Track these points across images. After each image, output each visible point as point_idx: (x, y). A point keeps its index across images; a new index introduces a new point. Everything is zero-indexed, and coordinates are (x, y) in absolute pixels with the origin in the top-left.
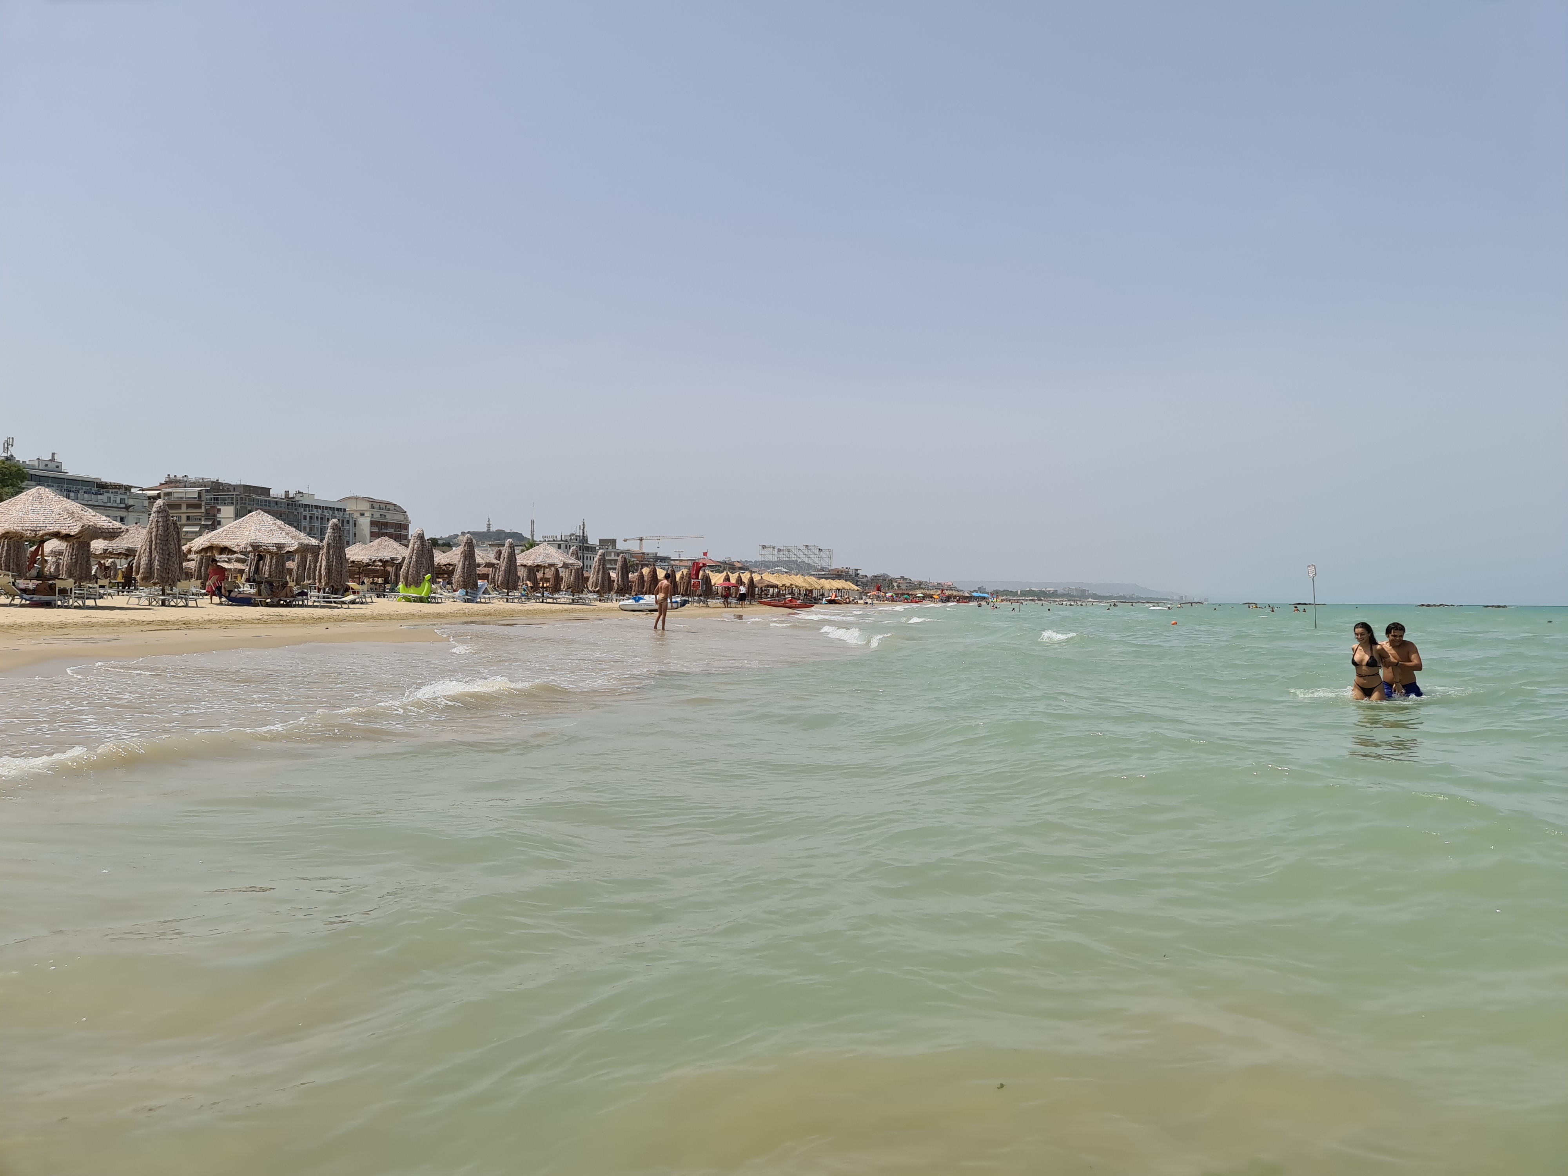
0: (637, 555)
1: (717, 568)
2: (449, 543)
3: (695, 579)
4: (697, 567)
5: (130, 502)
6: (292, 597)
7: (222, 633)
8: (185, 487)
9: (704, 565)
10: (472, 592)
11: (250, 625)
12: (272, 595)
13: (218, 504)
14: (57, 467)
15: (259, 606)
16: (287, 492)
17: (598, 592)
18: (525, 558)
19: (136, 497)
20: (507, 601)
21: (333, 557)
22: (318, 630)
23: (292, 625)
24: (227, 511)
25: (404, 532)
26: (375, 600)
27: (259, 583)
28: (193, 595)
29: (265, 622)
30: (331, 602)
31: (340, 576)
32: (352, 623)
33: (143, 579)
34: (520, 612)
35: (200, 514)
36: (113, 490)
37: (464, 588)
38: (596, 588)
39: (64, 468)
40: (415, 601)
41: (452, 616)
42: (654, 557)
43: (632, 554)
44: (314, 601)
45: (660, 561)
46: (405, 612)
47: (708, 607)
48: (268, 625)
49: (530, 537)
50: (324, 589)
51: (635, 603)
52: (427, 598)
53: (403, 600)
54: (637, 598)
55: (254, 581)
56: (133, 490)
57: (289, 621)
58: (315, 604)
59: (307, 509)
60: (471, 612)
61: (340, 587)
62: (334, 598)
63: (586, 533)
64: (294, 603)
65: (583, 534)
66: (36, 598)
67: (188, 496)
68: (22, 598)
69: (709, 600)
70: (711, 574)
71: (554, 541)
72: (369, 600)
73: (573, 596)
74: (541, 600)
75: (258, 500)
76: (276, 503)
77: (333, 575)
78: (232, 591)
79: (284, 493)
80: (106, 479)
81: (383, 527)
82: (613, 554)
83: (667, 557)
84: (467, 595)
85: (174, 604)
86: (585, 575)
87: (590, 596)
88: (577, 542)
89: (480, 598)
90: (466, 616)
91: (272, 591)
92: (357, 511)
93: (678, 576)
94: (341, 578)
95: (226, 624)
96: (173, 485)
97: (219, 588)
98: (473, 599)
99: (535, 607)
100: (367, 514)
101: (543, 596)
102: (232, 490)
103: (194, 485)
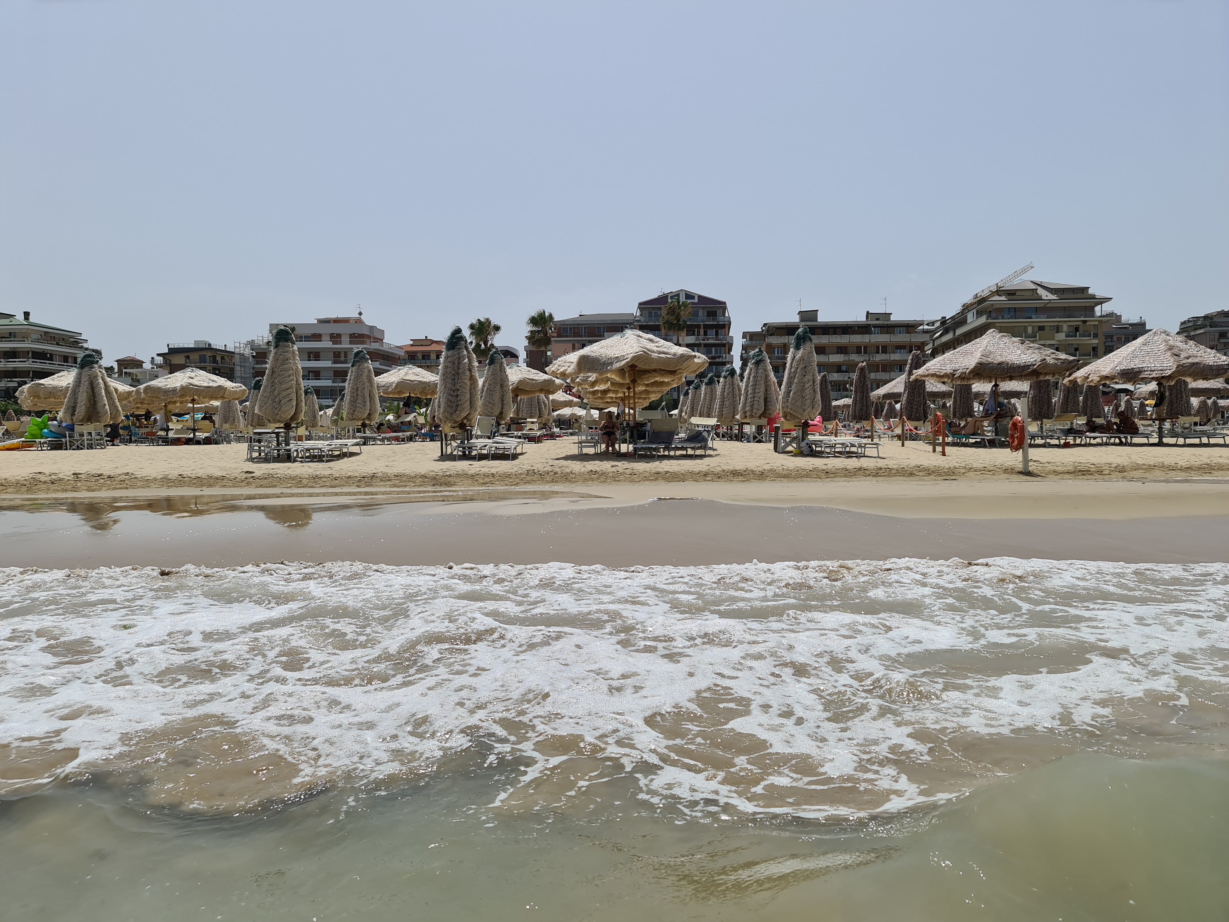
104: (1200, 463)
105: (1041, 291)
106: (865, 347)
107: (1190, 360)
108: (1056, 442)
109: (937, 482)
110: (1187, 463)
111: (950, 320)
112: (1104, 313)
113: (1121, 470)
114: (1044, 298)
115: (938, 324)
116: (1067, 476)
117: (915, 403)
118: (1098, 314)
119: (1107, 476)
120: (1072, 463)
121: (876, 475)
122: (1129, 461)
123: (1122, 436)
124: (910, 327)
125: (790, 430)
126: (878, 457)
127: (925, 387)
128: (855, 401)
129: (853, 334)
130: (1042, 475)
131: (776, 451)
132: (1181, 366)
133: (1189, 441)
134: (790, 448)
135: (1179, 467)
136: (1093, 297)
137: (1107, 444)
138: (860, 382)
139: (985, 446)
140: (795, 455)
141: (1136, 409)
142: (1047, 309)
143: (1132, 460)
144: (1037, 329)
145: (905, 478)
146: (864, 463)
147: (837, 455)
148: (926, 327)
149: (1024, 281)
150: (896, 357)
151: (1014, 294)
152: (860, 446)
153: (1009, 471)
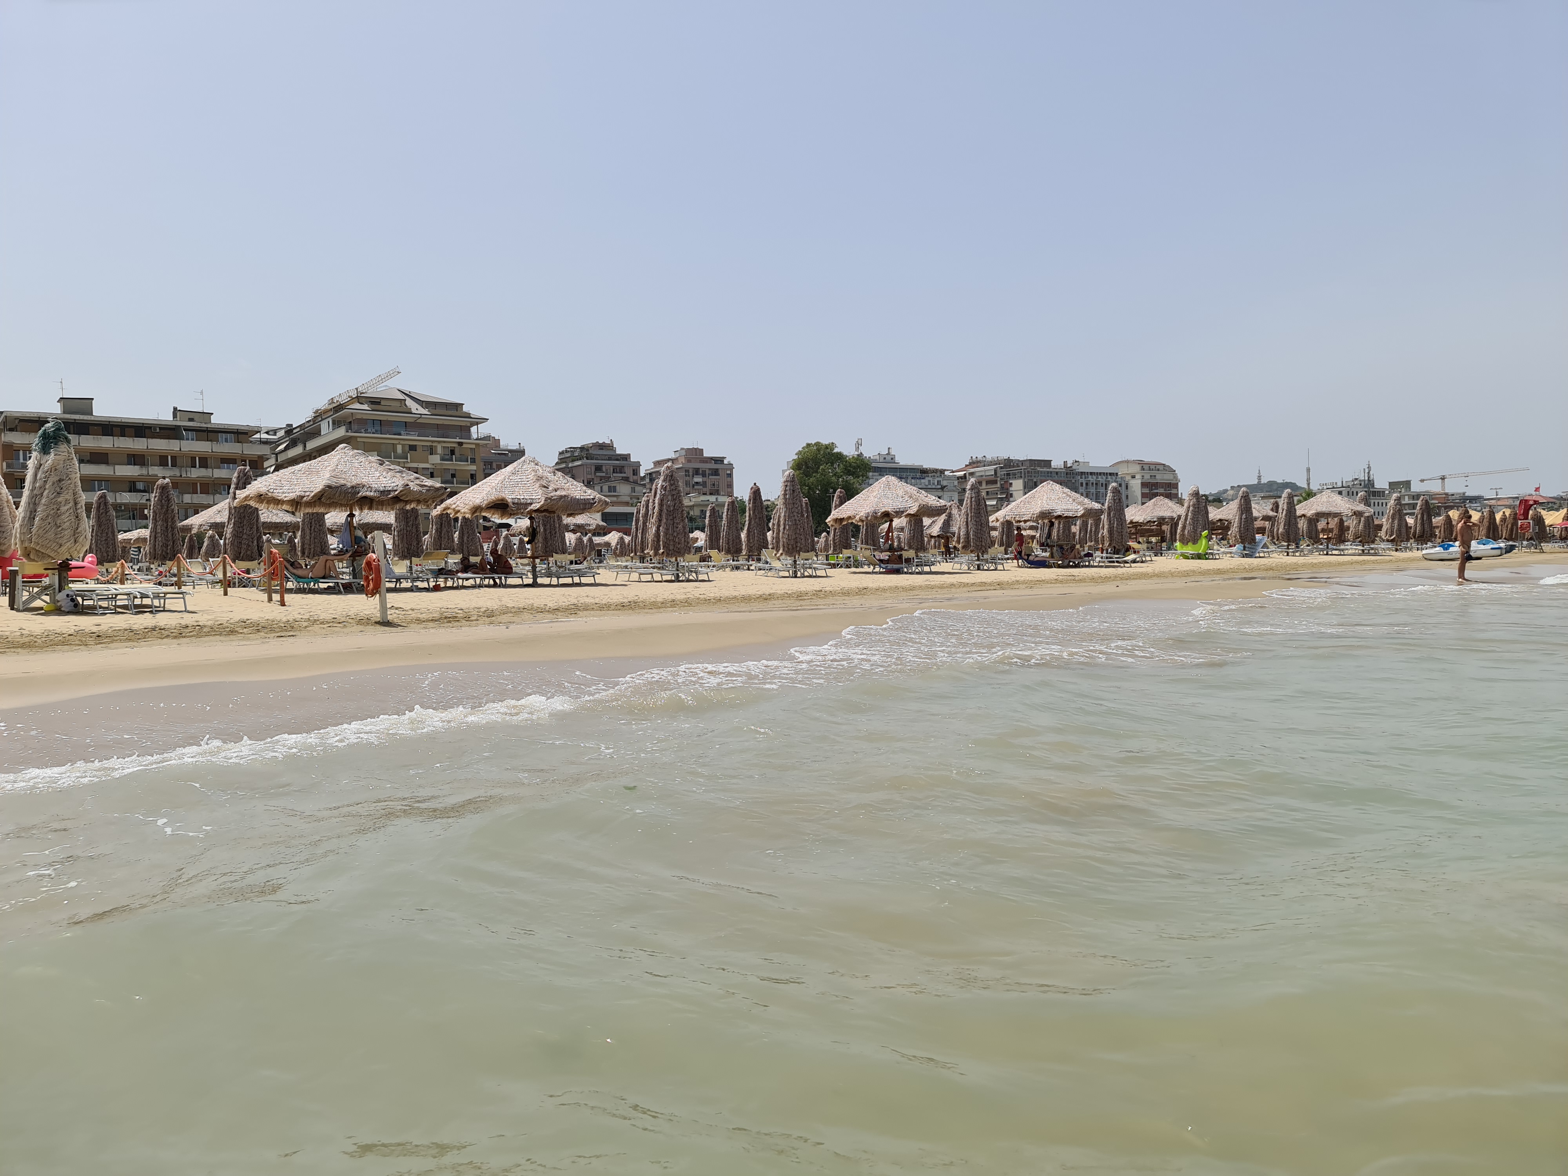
0: (1437, 496)
1: (1550, 505)
2: (1219, 499)
3: (1523, 520)
4: (1526, 505)
5: (944, 483)
6: (1080, 558)
7: (1028, 592)
8: (984, 466)
9: (1536, 502)
10: (1250, 546)
11: (1049, 585)
12: (1063, 557)
13: (1010, 478)
14: (892, 459)
15: (1052, 567)
16: (1065, 462)
17: (1392, 541)
18: (1305, 509)
19: (949, 478)
20: (1288, 555)
21: (1114, 520)
22: (1109, 588)
23: (1084, 584)
24: (1017, 485)
25: (1174, 491)
26: (1154, 558)
27: (1052, 547)
28: (999, 559)
29: (1061, 582)
30: (1113, 562)
31: (1121, 537)
32: (1138, 581)
33: (963, 547)
34: (1304, 565)
35: (996, 489)
36: (932, 474)
37: (1242, 543)
38: (1391, 537)
39: (897, 460)
40: (1192, 558)
41: (1233, 572)
42: (1461, 498)
43: (1432, 496)
44: (1099, 562)
45: (1469, 502)
46: (1185, 569)
47: (1543, 552)
48: (1064, 585)
49: (1306, 486)
50: (1107, 550)
51: (1443, 551)
52: (1205, 555)
53: (1181, 558)
54: (1446, 546)
55: (1047, 545)
56: (946, 473)
57: (1080, 581)
58: (1101, 564)
59: (1084, 476)
60: (1251, 567)
61: (1121, 547)
62: (1116, 558)
63: (1372, 477)
64: (1082, 564)
65: (1369, 478)
66: (890, 566)
67: (987, 474)
68: (881, 567)
69: (1542, 544)
70: (1544, 513)
71: (1334, 488)
72: (1148, 558)
73: (1363, 546)
74: (1325, 552)
75: (1042, 472)
76: (1057, 473)
77: (1115, 536)
78: (1030, 555)
79: (1063, 463)
80: (926, 466)
81: (1153, 488)
82: (1407, 497)
83: (1477, 497)
84: (1244, 550)
85: (987, 568)
86: (1376, 522)
87: (1383, 545)
88: (1361, 487)
89: (1259, 553)
90: (1247, 572)
91: (1063, 554)
92: (1128, 474)
93: (1498, 517)
94: (1122, 538)
95: (1032, 584)
96: (975, 465)
97: (1020, 553)
98: (1251, 554)
99: (1320, 560)
100: (1138, 476)
101: (1328, 548)
102: (1021, 465)
103: (991, 463)
104: (567, 603)
105: (410, 403)
106: (174, 458)
107: (558, 493)
108: (425, 585)
109: (267, 640)
110: (556, 604)
111: (298, 429)
112: (481, 436)
113: (490, 614)
114: (414, 411)
115: (281, 433)
116: (431, 624)
117: (245, 536)
118: (475, 436)
119: (475, 622)
120: (439, 609)
121: (180, 635)
122: (499, 604)
123: (496, 576)
124: (241, 434)
125: (41, 576)
126: (185, 611)
127: (258, 515)
128: (154, 532)
129: (152, 438)
130: (403, 624)
131: (12, 608)
132: (550, 499)
133: (562, 581)
134: (38, 603)
135: (547, 609)
136: (468, 416)
137: (480, 586)
138: (162, 506)
139: (339, 593)
140: (47, 613)
141: (515, 547)
142: (417, 426)
143: (503, 603)
144: (407, 448)
145: (222, 638)
146: (162, 619)
147: (119, 610)
148: (265, 436)
149: (389, 389)
150: (220, 473)
151: (379, 403)
152: (157, 596)
153: (364, 622)
